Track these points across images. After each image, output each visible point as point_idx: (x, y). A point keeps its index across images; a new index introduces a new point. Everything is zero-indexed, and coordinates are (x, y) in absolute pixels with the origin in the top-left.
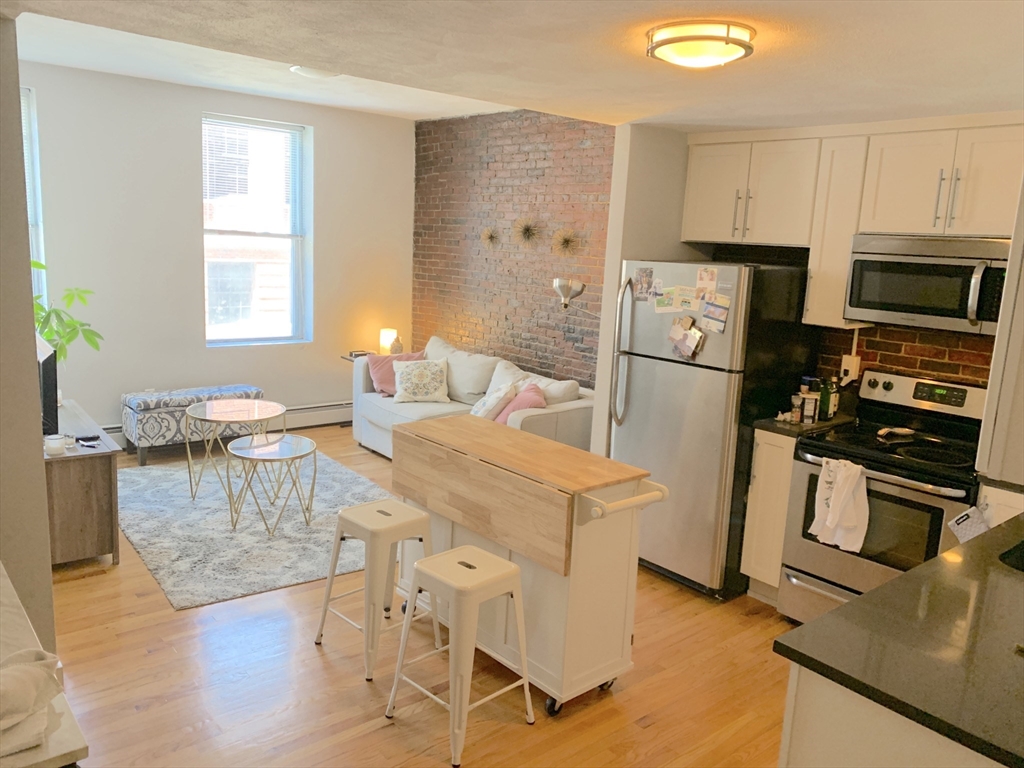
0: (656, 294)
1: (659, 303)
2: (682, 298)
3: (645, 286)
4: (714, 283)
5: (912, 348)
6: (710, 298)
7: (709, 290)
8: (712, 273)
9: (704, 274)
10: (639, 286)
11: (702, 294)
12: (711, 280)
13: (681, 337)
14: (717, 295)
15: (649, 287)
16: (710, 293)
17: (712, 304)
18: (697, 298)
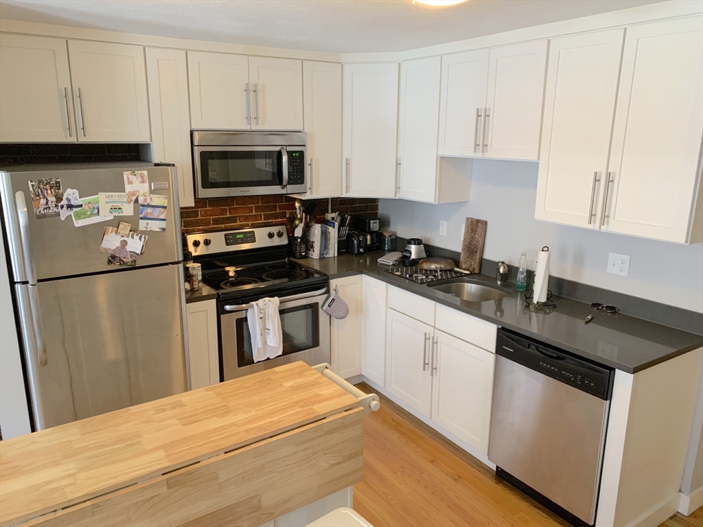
0: (70, 207)
1: (78, 216)
2: (110, 206)
3: (52, 199)
4: (146, 185)
5: (205, 211)
6: (145, 200)
7: (141, 192)
8: (142, 177)
9: (133, 178)
10: (43, 201)
11: (134, 198)
12: (143, 182)
13: (119, 245)
14: (152, 196)
15: (59, 199)
16: (144, 195)
17: (149, 206)
18: (129, 202)
